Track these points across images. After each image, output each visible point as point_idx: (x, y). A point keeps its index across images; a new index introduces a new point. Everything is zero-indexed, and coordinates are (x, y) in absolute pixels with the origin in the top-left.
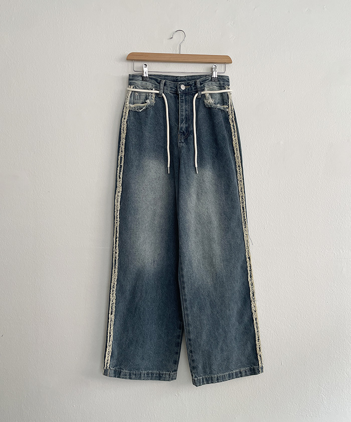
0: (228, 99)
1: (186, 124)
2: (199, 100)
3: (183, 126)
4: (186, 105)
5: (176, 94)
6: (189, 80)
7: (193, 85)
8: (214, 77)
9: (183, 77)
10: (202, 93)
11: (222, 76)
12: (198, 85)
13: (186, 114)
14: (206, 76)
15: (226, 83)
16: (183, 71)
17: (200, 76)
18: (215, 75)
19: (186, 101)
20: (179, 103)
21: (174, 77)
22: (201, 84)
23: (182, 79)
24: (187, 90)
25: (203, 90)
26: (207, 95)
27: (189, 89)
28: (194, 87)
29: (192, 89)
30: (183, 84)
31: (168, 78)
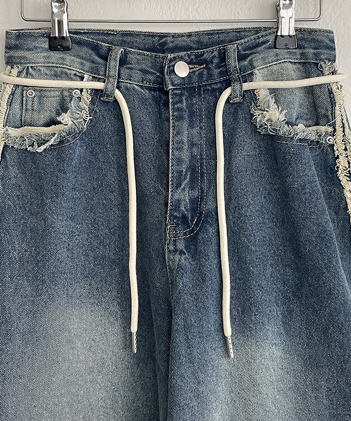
0: (333, 103)
1: (192, 188)
2: (236, 112)
3: (182, 195)
4: (191, 125)
5: (160, 90)
6: (201, 45)
7: (216, 61)
8: (285, 33)
9: (182, 35)
10: (246, 86)
11: (311, 31)
12: (233, 62)
13: (193, 157)
14: (257, 30)
15: (325, 53)
16: (185, 18)
17: (239, 34)
18: (287, 28)
19: (192, 114)
20: (168, 120)
21: (153, 35)
22: (241, 58)
23: (180, 42)
24: (195, 78)
25: (249, 78)
26: (263, 95)
27: (201, 75)
28: (218, 67)
29: (210, 76)
30: (181, 59)
31: (134, 39)
